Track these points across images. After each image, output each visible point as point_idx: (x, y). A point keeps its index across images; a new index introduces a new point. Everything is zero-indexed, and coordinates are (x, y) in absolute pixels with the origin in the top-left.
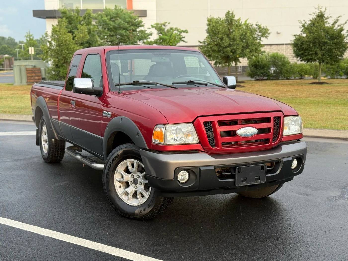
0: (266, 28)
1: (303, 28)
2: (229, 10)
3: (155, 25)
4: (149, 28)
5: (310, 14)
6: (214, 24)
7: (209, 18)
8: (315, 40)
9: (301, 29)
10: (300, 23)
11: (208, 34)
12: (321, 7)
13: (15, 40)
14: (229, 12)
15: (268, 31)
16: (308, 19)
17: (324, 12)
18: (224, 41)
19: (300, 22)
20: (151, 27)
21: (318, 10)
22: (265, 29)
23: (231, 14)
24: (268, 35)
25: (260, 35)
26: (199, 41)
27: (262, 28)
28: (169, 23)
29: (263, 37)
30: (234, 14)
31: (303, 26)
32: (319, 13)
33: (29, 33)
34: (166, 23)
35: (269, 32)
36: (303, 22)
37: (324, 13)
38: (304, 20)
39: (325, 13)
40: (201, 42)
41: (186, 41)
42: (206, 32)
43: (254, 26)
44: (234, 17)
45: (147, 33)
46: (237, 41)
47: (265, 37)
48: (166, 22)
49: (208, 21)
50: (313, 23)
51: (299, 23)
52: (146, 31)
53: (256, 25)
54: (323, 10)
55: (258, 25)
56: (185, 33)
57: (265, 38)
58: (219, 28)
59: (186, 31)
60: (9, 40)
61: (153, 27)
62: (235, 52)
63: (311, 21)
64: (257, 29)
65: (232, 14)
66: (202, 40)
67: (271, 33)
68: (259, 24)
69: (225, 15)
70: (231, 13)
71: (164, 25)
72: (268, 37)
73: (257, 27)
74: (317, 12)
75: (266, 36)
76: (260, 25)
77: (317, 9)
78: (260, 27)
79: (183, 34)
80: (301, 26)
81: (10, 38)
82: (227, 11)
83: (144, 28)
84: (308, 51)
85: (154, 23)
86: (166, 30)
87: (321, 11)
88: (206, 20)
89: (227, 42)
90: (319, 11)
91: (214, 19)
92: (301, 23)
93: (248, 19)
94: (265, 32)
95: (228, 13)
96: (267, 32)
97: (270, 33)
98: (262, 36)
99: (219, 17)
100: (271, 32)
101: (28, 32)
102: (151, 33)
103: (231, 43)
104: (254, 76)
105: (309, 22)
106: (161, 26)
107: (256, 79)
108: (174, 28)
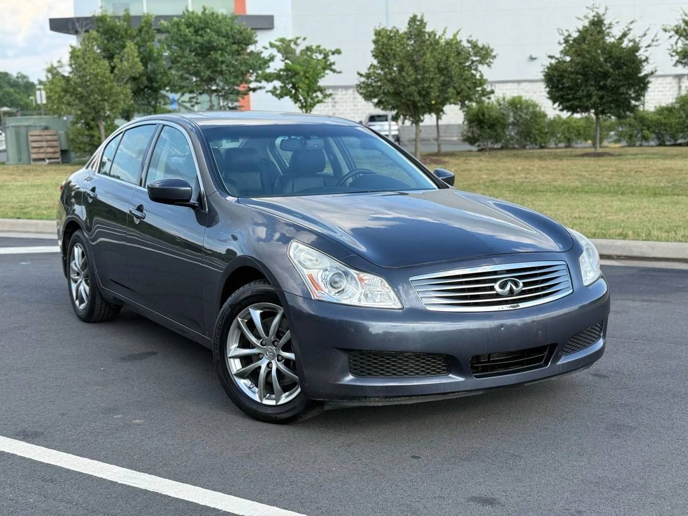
0: (487, 46)
1: (564, 45)
2: (416, 14)
3: (278, 43)
4: (265, 48)
5: (579, 19)
6: (385, 40)
7: (378, 29)
8: (586, 69)
9: (562, 48)
10: (560, 34)
11: (375, 62)
12: (597, 6)
14: (415, 16)
15: (492, 51)
16: (575, 26)
17: (604, 14)
18: (404, 74)
19: (560, 32)
20: (268, 46)
21: (593, 11)
22: (486, 50)
23: (419, 21)
24: (491, 60)
25: (477, 61)
26: (359, 74)
27: (478, 47)
28: (304, 39)
29: (483, 64)
30: (425, 21)
31: (566, 41)
32: (594, 16)
34: (298, 38)
35: (493, 54)
36: (566, 34)
37: (603, 18)
38: (567, 31)
39: (605, 16)
40: (361, 75)
41: (338, 70)
42: (371, 55)
43: (465, 44)
44: (424, 27)
45: (264, 58)
46: (431, 73)
47: (487, 64)
48: (298, 36)
49: (375, 34)
50: (584, 34)
51: (558, 34)
52: (261, 52)
53: (468, 41)
54: (601, 12)
55: (472, 41)
56: (336, 55)
57: (486, 66)
58: (394, 48)
59: (338, 52)
61: (272, 45)
62: (428, 93)
63: (579, 31)
64: (470, 49)
65: (421, 21)
66: (364, 71)
67: (497, 57)
68: (474, 39)
69: (408, 22)
70: (419, 18)
71: (296, 44)
72: (492, 65)
73: (469, 45)
74: (591, 15)
75: (487, 61)
76: (475, 42)
77: (590, 9)
78: (474, 46)
79: (332, 58)
80: (562, 41)
82: (412, 16)
83: (256, 46)
84: (573, 92)
85: (276, 39)
86: (298, 52)
87: (597, 13)
88: (373, 33)
89: (410, 75)
90: (594, 14)
91: (387, 30)
92: (563, 34)
93: (459, 31)
94: (484, 55)
95: (413, 19)
96: (490, 55)
97: (495, 57)
98: (480, 62)
99: (394, 27)
100: (497, 54)
102: (271, 56)
103: (419, 77)
104: (476, 142)
105: (575, 35)
106: (289, 46)
107: (480, 148)
108: (314, 47)
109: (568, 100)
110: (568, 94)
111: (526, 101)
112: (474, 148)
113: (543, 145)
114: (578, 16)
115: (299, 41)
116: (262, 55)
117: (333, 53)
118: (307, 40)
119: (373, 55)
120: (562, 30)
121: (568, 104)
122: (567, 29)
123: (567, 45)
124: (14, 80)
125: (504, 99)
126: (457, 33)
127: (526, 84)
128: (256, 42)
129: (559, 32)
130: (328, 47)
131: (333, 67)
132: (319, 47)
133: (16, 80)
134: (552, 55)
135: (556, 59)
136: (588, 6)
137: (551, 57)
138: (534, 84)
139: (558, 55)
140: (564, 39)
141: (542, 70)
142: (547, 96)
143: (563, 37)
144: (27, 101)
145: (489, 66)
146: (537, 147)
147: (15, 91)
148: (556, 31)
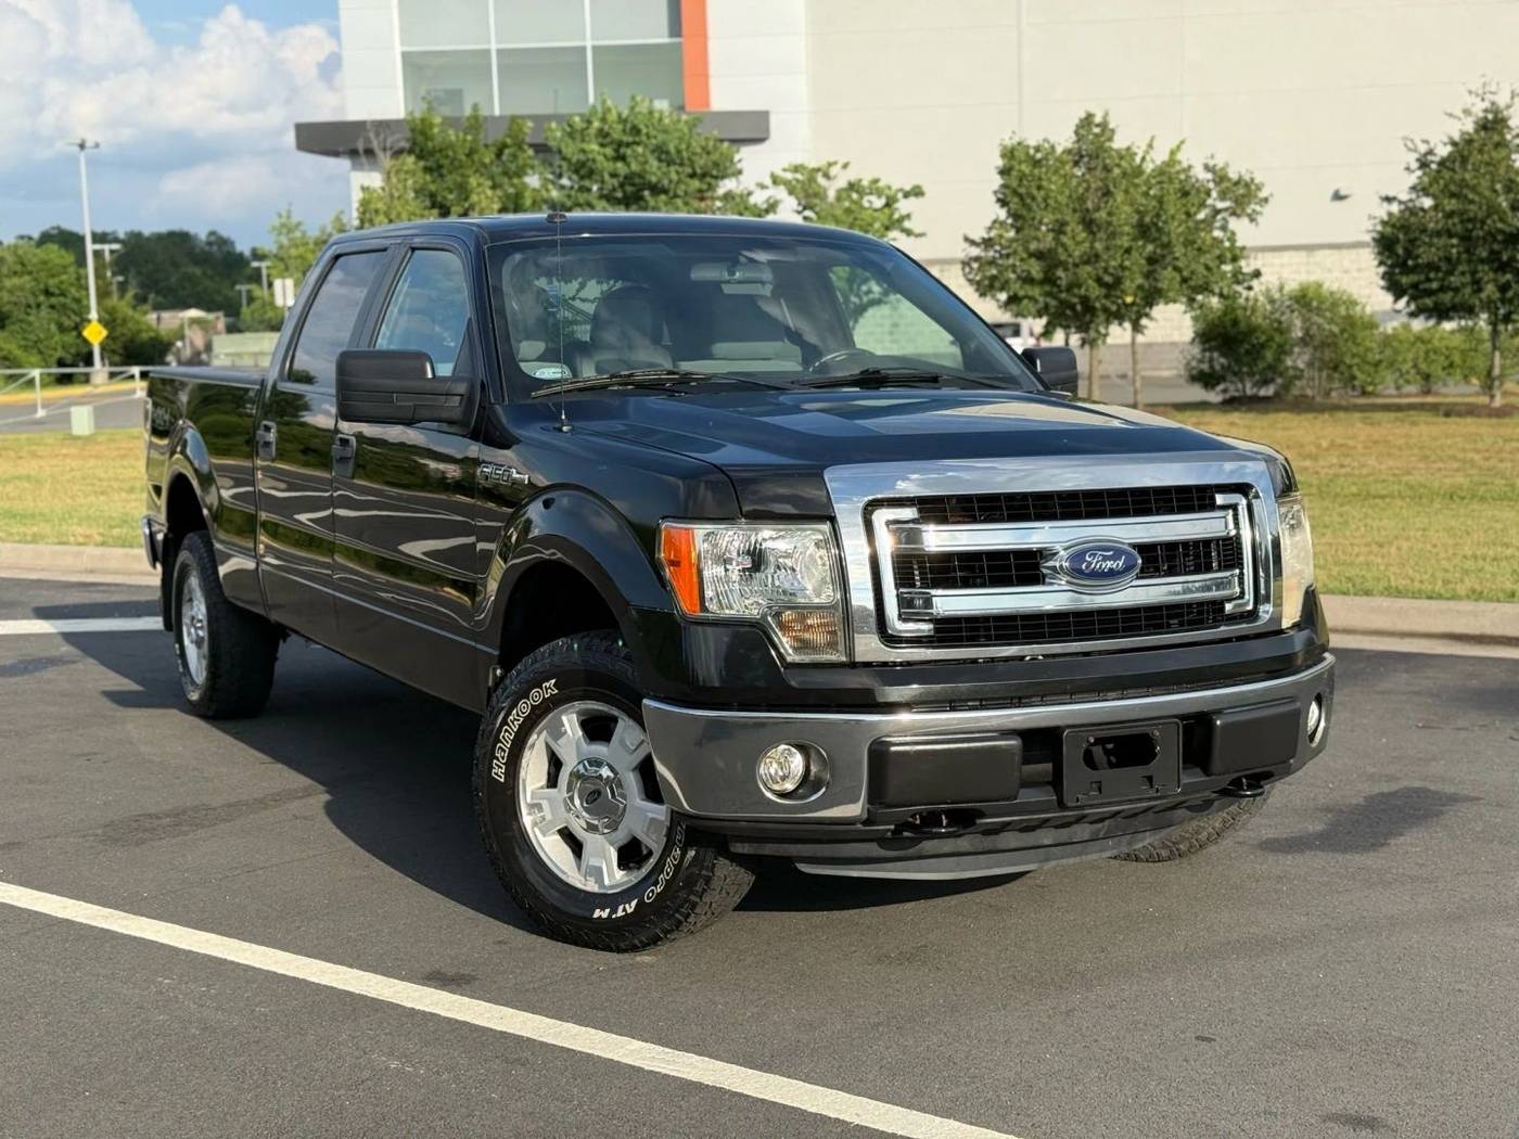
0: (1247, 178)
1: (1419, 173)
2: (1092, 111)
3: (789, 176)
4: (762, 187)
5: (1451, 115)
6: (1025, 168)
7: (1008, 143)
8: (1470, 226)
9: (1413, 179)
10: (1410, 150)
11: (1002, 214)
12: (1493, 89)
13: (232, 243)
14: (1090, 116)
15: (1259, 188)
16: (1442, 133)
17: (1508, 107)
18: (1066, 240)
19: (1410, 144)
20: (768, 182)
21: (1483, 100)
22: (1247, 185)
23: (1097, 125)
24: (1258, 208)
25: (1226, 209)
26: (966, 239)
27: (1229, 180)
28: (845, 166)
29: (1238, 216)
30: (1111, 126)
31: (1423, 165)
32: (1486, 111)
33: (289, 217)
34: (830, 165)
35: (1262, 195)
36: (1423, 148)
37: (1505, 113)
38: (1426, 142)
39: (1511, 110)
40: (973, 243)
41: (917, 230)
42: (994, 199)
43: (1200, 174)
44: (1110, 139)
45: (755, 205)
46: (1125, 238)
47: (1249, 216)
48: (832, 160)
49: (1003, 156)
50: (1463, 150)
51: (1404, 149)
52: (750, 194)
53: (1207, 168)
54: (1502, 100)
55: (1214, 166)
56: (912, 199)
57: (1245, 220)
58: (1045, 183)
59: (917, 192)
60: (210, 244)
61: (776, 181)
62: (1118, 281)
63: (1454, 144)
64: (1211, 185)
65: (1104, 125)
66: (979, 234)
67: (1271, 200)
68: (1219, 162)
69: (1074, 128)
70: (1098, 119)
71: (827, 176)
72: (1259, 218)
73: (1209, 176)
74: (1479, 108)
75: (1249, 211)
76: (1222, 169)
77: (1477, 95)
78: (1220, 177)
79: (903, 206)
80: (1414, 165)
81: (213, 238)
82: (1083, 115)
83: (738, 182)
84: (1440, 275)
85: (786, 166)
86: (831, 195)
87: (1493, 104)
88: (997, 153)
89: (1077, 242)
90: (1486, 104)
91: (1028, 147)
92: (1415, 150)
93: (1182, 142)
94: (1243, 196)
95: (1087, 121)
96: (1256, 196)
97: (1266, 200)
98: (1234, 213)
99: (1046, 140)
100: (1272, 195)
101: (284, 214)
102: (771, 201)
103: (1099, 246)
104: (1218, 384)
105: (1443, 151)
106: (812, 180)
107: (1228, 396)
108: (865, 183)
109: (1430, 293)
110: (1429, 280)
111: (1332, 293)
112: (1214, 397)
113: (1370, 388)
114: (1449, 111)
115: (833, 171)
116: (752, 200)
117: (907, 195)
118: (850, 167)
119: (999, 200)
120: (1412, 141)
121: (1428, 302)
122: (1425, 137)
123: (1424, 174)
124: (202, 250)
125: (1281, 289)
126: (1178, 147)
127: (1327, 252)
128: (740, 172)
129: (1406, 145)
130: (896, 180)
131: (907, 224)
132: (876, 181)
133: (207, 248)
134: (1391, 194)
135: (1400, 202)
136: (1473, 89)
137: (1388, 199)
138: (1345, 252)
139: (1404, 197)
140: (1418, 160)
141: (1371, 228)
142: (1382, 283)
143: (1416, 156)
144: (231, 294)
145: (1252, 220)
146: (1355, 393)
147: (204, 273)
148: (1401, 143)
